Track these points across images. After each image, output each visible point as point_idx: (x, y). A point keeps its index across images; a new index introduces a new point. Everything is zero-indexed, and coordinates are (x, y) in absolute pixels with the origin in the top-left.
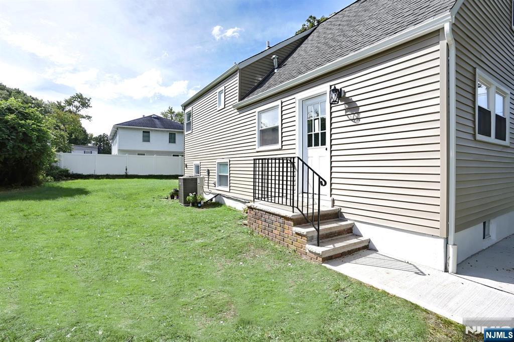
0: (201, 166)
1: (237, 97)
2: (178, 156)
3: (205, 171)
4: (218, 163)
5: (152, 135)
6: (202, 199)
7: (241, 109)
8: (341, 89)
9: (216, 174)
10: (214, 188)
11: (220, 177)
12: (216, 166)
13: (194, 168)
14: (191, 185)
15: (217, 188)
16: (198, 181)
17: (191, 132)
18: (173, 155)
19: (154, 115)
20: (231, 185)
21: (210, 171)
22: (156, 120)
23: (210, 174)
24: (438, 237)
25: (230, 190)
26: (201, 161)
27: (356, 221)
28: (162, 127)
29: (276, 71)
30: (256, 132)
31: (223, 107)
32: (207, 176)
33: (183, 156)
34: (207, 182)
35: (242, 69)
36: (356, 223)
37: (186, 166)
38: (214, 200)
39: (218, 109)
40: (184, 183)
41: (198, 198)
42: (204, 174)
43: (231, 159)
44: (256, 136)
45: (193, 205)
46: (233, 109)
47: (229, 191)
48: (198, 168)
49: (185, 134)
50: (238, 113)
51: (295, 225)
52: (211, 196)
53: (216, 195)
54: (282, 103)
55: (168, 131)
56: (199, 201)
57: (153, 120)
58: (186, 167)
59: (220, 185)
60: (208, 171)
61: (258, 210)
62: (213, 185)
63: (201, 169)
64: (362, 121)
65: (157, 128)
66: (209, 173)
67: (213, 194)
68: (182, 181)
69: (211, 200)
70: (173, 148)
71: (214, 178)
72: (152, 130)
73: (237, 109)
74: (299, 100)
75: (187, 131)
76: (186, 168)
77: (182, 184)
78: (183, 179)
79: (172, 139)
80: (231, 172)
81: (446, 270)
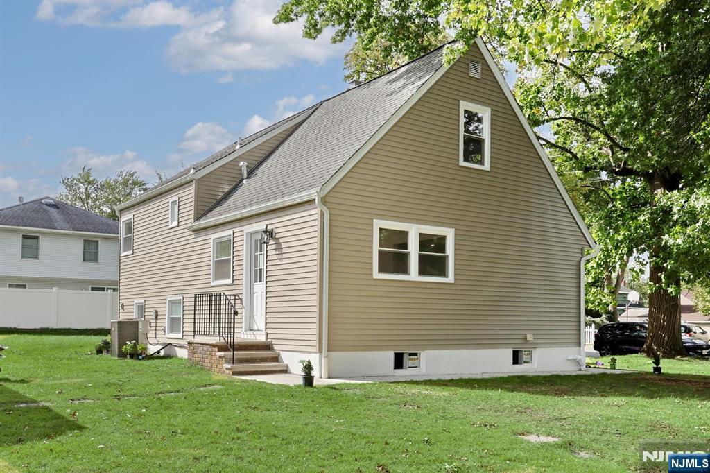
0: (146, 306)
1: (192, 216)
2: (103, 289)
3: (152, 313)
4: (169, 301)
5: (44, 244)
6: (145, 349)
7: (197, 231)
8: (272, 230)
9: (167, 317)
10: (163, 336)
11: (172, 320)
12: (167, 305)
13: (135, 310)
14: (129, 330)
15: (167, 336)
16: (140, 326)
17: (131, 252)
18: (93, 289)
19: (47, 198)
20: (185, 329)
21: (159, 313)
22: (52, 210)
23: (159, 317)
24: (314, 353)
25: (183, 336)
26: (147, 299)
27: (281, 350)
28: (68, 226)
29: (244, 181)
30: (211, 263)
31: (177, 225)
32: (155, 321)
33: (115, 290)
34: (154, 328)
35: (199, 179)
36: (281, 352)
37: (123, 306)
38: (162, 353)
39: (171, 226)
40: (119, 328)
41: (139, 347)
42: (150, 317)
43: (185, 296)
44: (211, 267)
45: (132, 356)
46: (186, 230)
47: (181, 337)
48: (141, 309)
49: (122, 255)
50: (193, 236)
51: (219, 351)
52: (159, 347)
53: (166, 346)
54: (233, 233)
55: (80, 236)
56: (140, 351)
57: (44, 210)
58: (123, 309)
59: (172, 331)
60: (157, 312)
61: (196, 343)
62: (162, 332)
63: (146, 310)
64: (284, 262)
65: (55, 229)
66: (157, 316)
67: (160, 344)
68: (117, 324)
69: (159, 352)
70: (92, 272)
71: (164, 322)
72: (44, 233)
73: (193, 231)
74: (247, 233)
75: (124, 251)
76: (121, 311)
77: (117, 329)
78: (118, 322)
79: (90, 253)
80: (185, 312)
81: (321, 378)
